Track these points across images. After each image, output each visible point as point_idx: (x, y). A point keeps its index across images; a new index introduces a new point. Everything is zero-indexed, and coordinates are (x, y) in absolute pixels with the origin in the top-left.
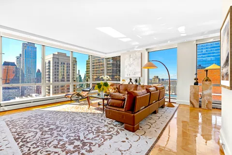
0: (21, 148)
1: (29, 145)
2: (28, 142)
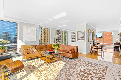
0: (105, 76)
1: (101, 75)
2: (100, 76)
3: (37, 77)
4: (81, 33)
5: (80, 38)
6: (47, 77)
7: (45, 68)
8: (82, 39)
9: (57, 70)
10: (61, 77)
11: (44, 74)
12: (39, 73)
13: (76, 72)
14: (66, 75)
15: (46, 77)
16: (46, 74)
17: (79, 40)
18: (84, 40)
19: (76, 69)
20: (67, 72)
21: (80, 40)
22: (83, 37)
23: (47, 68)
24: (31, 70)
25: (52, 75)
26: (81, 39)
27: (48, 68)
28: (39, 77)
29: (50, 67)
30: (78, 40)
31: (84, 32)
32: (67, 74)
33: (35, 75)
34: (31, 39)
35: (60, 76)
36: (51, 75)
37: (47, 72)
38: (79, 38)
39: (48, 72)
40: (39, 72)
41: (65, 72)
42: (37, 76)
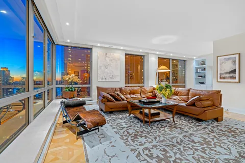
3: (128, 145)
4: (229, 59)
5: (226, 73)
6: (150, 151)
7: (142, 132)
8: (231, 75)
9: (169, 140)
10: (184, 158)
11: (141, 142)
12: (131, 140)
13: (226, 154)
14: (195, 155)
15: (146, 149)
16: (145, 143)
17: (221, 78)
18: (237, 80)
19: (222, 147)
20: (197, 150)
21: (224, 78)
22: (234, 71)
23: (145, 132)
24: (115, 130)
25: (158, 147)
26: (228, 75)
27: (148, 132)
28: (132, 147)
29: (151, 131)
30: (219, 80)
31: (237, 56)
32: (197, 153)
33: (125, 141)
34: (111, 77)
35: (180, 154)
36: (157, 149)
37: (147, 141)
38: (222, 72)
39: (150, 140)
40: (131, 137)
41: (191, 149)
42: (128, 143)
